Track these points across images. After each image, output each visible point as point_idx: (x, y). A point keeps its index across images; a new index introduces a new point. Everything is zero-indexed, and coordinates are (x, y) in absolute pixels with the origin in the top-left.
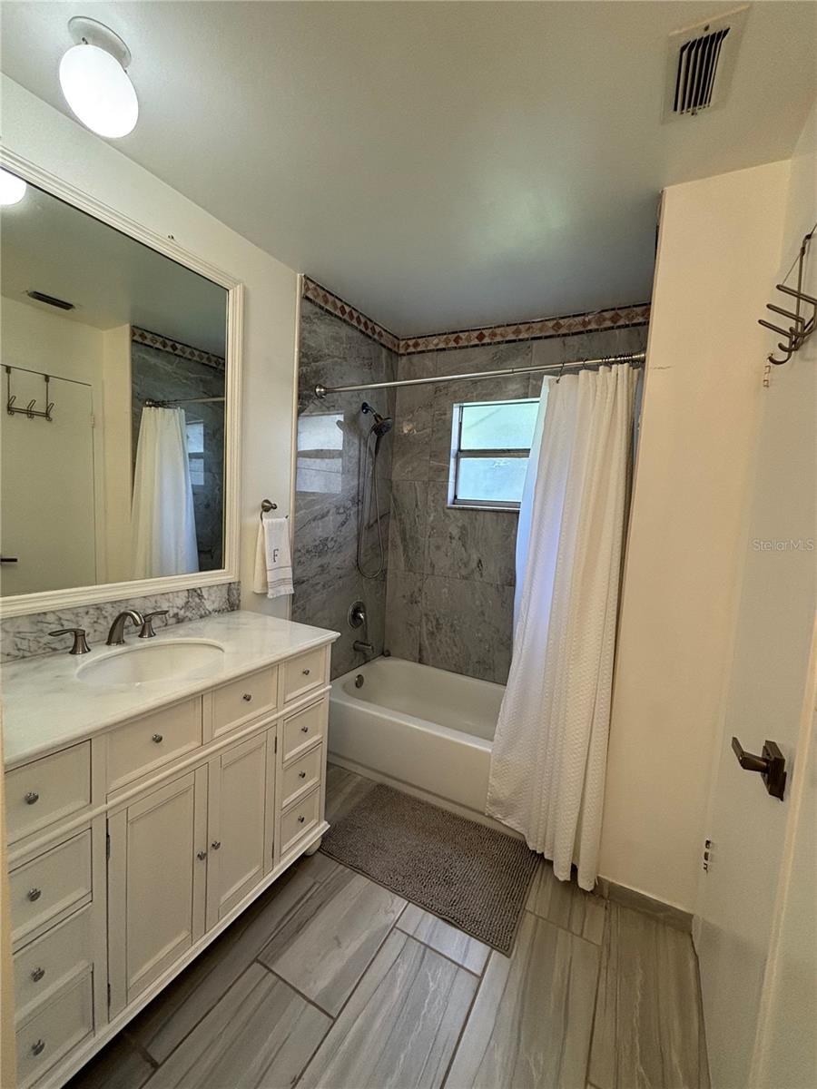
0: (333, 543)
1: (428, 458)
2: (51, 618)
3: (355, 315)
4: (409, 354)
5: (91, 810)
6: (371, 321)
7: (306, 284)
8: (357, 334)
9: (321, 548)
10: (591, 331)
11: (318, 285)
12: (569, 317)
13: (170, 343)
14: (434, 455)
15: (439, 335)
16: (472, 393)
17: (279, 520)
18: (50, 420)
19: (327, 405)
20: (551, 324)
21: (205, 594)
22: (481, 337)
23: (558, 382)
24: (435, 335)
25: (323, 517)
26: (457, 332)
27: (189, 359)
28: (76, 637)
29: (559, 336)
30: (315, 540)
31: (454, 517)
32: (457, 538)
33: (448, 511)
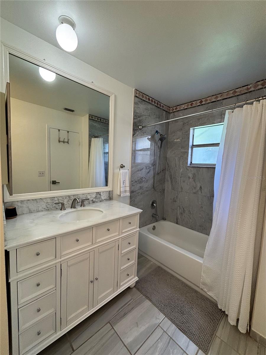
0: (145, 179)
1: (180, 148)
2: (56, 199)
3: (154, 100)
4: (173, 112)
5: (56, 260)
6: (159, 102)
7: (136, 91)
8: (154, 107)
9: (140, 181)
10: (251, 91)
11: (140, 92)
12: (241, 87)
13: (99, 119)
14: (182, 147)
15: (185, 104)
16: (198, 123)
17: (125, 171)
18: (68, 143)
19: (143, 132)
20: (231, 92)
21: (102, 194)
22: (201, 102)
23: (233, 112)
24: (183, 104)
25: (141, 170)
26: (192, 102)
27: (105, 123)
28: (62, 205)
29: (235, 96)
30: (138, 178)
31: (190, 170)
32: (191, 178)
33: (188, 168)
